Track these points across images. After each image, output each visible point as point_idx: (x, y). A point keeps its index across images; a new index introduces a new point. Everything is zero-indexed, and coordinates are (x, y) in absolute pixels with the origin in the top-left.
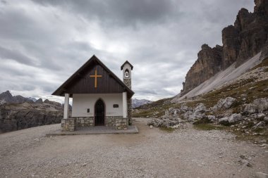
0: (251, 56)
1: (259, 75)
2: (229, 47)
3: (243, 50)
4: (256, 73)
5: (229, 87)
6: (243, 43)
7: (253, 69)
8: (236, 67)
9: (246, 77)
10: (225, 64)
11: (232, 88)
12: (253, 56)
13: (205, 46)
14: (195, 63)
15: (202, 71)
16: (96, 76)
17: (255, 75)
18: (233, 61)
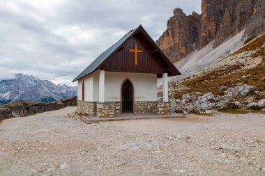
0: (232, 33)
1: (246, 60)
2: (209, 18)
3: (225, 25)
4: (243, 58)
5: (212, 73)
6: (226, 14)
7: (237, 52)
8: (214, 48)
9: (231, 62)
10: (201, 41)
11: (216, 75)
12: (235, 34)
13: (178, 11)
14: (163, 36)
15: (171, 48)
16: (136, 51)
17: (242, 61)
18: (212, 38)
